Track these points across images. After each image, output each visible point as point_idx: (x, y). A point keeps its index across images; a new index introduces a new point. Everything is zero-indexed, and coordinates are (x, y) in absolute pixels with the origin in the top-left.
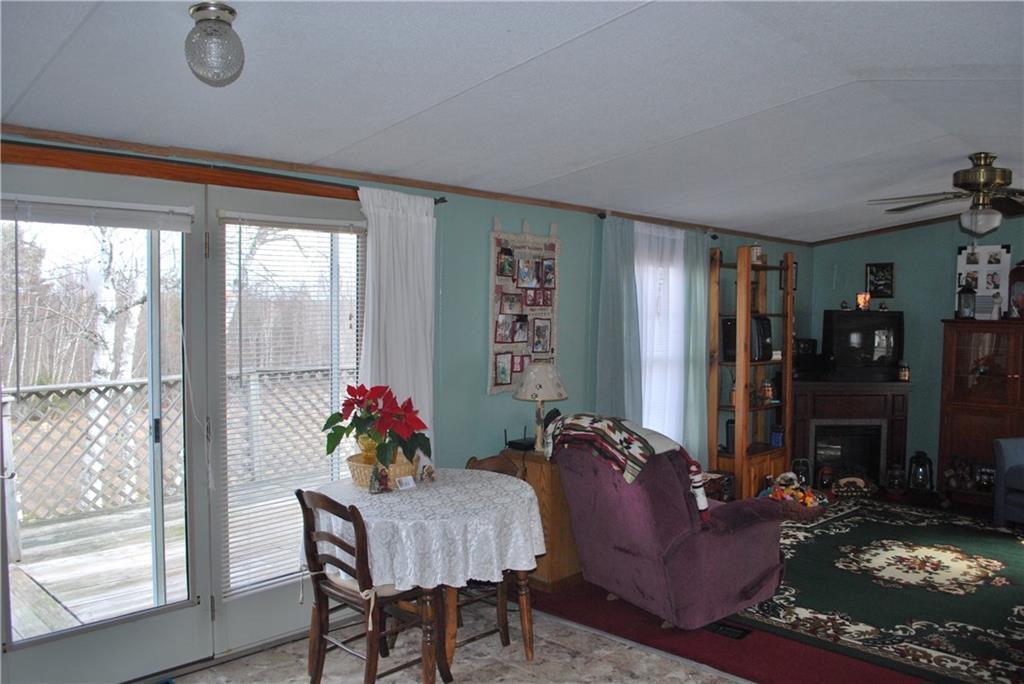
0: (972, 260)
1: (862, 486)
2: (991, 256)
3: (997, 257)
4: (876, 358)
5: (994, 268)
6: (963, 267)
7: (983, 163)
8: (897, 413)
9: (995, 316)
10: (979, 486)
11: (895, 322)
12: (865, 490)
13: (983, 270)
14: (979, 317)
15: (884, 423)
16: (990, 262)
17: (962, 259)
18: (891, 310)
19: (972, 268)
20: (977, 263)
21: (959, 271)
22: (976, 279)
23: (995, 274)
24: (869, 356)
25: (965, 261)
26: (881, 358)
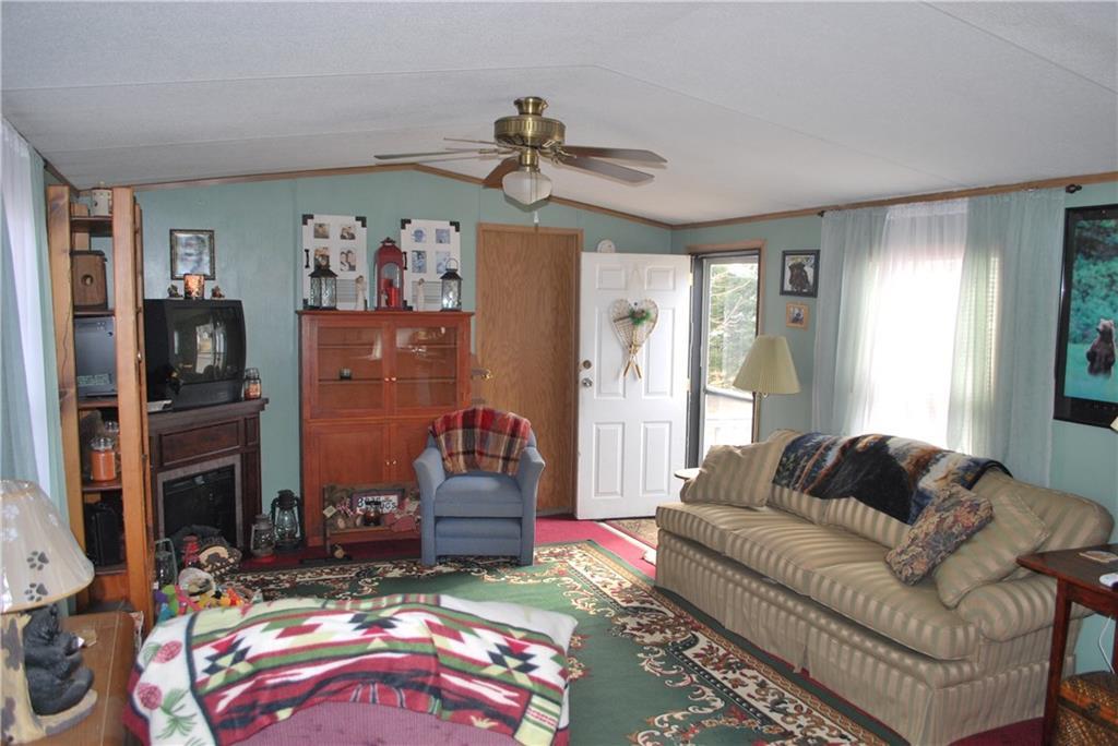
0: (320, 233)
1: (227, 556)
2: (344, 229)
3: (352, 231)
4: (200, 369)
5: (347, 244)
6: (310, 242)
7: (530, 110)
8: (250, 444)
9: (361, 308)
10: (367, 520)
11: (230, 316)
12: (232, 561)
13: (334, 248)
14: (341, 306)
15: (235, 460)
16: (343, 237)
17: (308, 230)
18: (227, 298)
19: (321, 243)
20: (327, 237)
21: (305, 247)
22: (327, 258)
23: (349, 252)
24: (190, 366)
25: (312, 234)
26: (209, 369)
